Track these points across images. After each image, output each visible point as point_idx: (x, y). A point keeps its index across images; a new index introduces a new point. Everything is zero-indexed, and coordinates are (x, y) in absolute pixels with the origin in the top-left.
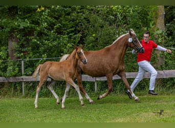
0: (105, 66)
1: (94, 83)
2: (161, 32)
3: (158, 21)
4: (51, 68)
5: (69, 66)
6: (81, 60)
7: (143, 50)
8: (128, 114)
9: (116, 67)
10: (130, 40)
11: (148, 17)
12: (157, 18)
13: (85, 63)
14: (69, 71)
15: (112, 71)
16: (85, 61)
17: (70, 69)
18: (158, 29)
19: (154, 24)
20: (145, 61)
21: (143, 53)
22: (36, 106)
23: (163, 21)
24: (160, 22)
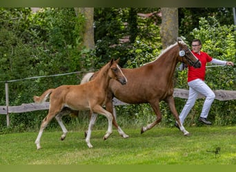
0: (148, 90)
1: (5, 116)
2: (88, 51)
3: (86, 36)
4: (69, 94)
5: (96, 88)
6: (118, 80)
7: (199, 64)
8: (48, 155)
9: (163, 90)
10: (182, 53)
11: (74, 31)
12: (84, 33)
13: (124, 83)
14: (97, 95)
15: (158, 95)
16: (125, 81)
17: (99, 93)
18: (85, 47)
19: (81, 40)
20: (198, 80)
21: (200, 67)
22: (38, 146)
23: (92, 37)
24: (89, 38)
